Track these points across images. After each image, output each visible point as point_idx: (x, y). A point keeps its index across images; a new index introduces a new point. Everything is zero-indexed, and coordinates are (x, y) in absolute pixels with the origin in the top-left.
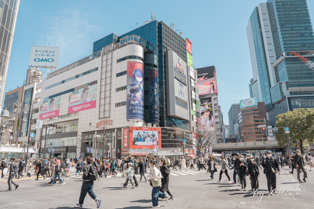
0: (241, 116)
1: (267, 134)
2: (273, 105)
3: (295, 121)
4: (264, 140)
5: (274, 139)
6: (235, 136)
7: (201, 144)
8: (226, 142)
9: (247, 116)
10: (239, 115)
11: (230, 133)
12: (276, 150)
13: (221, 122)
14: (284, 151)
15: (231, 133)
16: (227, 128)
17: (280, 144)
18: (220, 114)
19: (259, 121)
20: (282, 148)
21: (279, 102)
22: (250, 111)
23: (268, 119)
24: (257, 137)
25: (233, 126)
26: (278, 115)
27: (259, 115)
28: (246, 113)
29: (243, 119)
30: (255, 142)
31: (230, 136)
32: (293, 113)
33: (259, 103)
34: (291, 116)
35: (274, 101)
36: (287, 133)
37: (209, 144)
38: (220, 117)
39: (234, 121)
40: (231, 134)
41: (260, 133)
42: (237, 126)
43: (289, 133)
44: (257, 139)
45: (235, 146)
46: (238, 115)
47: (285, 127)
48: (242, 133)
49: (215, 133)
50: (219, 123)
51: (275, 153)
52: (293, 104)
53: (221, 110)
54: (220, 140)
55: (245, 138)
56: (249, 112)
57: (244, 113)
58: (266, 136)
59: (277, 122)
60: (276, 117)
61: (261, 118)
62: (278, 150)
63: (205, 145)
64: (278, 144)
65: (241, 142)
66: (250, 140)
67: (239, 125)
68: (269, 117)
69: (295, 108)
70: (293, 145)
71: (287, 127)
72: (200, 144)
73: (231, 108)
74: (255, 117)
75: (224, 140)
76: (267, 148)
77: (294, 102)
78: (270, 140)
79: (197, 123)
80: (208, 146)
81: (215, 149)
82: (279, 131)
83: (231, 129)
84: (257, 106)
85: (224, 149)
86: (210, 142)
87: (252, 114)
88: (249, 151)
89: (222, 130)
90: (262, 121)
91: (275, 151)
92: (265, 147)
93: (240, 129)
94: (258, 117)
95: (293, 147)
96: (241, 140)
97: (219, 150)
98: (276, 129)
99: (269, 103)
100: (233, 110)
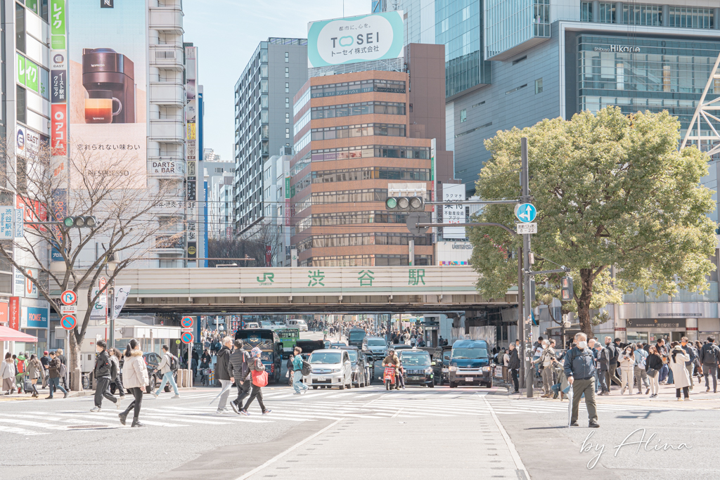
0: (307, 118)
1: (434, 230)
2: (487, 66)
3: (571, 173)
4: (420, 261)
5: (467, 254)
6: (264, 229)
7: (69, 265)
8: (210, 264)
9: (342, 121)
10: (296, 110)
11: (236, 211)
12: (470, 314)
13: (192, 142)
14: (506, 324)
15: (242, 208)
16: (221, 179)
17: (488, 285)
18: (190, 98)
19: (403, 155)
20: (498, 308)
21: (518, 56)
22: (361, 91)
23: (450, 145)
24: (384, 239)
25: (255, 167)
26: (499, 132)
27: (403, 120)
28: (339, 100)
29: (319, 136)
30: (366, 268)
31: (238, 224)
32: (569, 131)
33: (414, 50)
34: (557, 147)
35: (498, 44)
36: (525, 231)
37: (116, 272)
38: (190, 115)
39: (265, 141)
40: (243, 214)
41: (401, 219)
42: (279, 173)
43: (535, 231)
44: (383, 250)
45: (258, 285)
46: (290, 110)
47: (521, 202)
48: (302, 216)
49: (153, 210)
50: (180, 149)
51: (462, 331)
52: (588, 71)
53: (194, 69)
54: (179, 250)
55: (318, 243)
56: (356, 98)
57: (328, 101)
58: (428, 241)
59: (486, 172)
60: (488, 143)
61: (412, 136)
62: (479, 314)
63: (91, 276)
64: (481, 284)
65: (294, 262)
66: (341, 257)
67: (292, 165)
68: (457, 135)
69: (593, 93)
70: (550, 292)
71: (528, 200)
72: (61, 267)
73: (255, 64)
74: (382, 129)
75: (201, 251)
76: (425, 303)
77: (597, 63)
78: (447, 260)
79: (44, 137)
80: (110, 281)
81: (143, 300)
82: (489, 220)
83: (243, 187)
84: (402, 67)
85: (195, 300)
86: (119, 257)
87: (371, 109)
88: (331, 318)
89: (192, 189)
90: (417, 154)
91: (463, 319)
92: (416, 298)
93: (293, 189)
94: (402, 131)
95: (548, 302)
96: (294, 253)
97: (169, 305)
98: (479, 206)
99: (466, 51)
100: (265, 73)
